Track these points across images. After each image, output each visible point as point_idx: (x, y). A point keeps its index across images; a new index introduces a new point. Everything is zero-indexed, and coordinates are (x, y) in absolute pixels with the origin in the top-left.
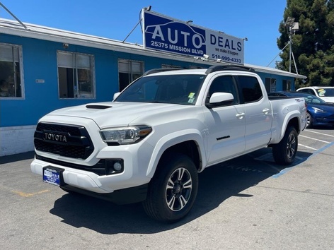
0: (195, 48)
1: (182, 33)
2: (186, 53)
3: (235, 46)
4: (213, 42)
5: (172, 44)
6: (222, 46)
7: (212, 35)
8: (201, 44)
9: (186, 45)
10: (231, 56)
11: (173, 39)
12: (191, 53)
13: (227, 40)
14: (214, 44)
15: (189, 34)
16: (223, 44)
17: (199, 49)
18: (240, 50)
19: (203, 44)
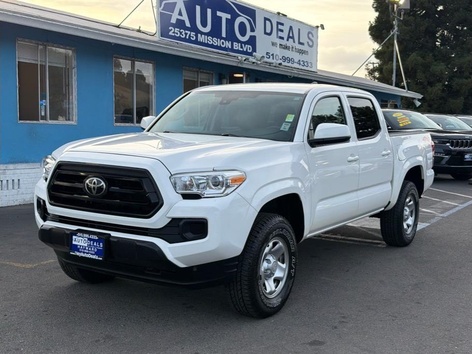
0: (238, 41)
1: (219, 14)
2: (225, 49)
3: (304, 39)
4: (268, 31)
5: (202, 33)
6: (282, 38)
7: (266, 19)
8: (249, 33)
9: (224, 35)
10: (296, 57)
11: (204, 24)
12: (232, 50)
13: (291, 28)
14: (270, 34)
15: (229, 16)
16: (285, 35)
17: (245, 43)
18: (311, 46)
19: (253, 34)
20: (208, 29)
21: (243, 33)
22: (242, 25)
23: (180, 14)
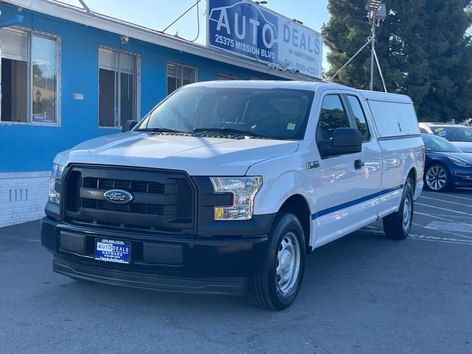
0: (265, 48)
1: (251, 21)
2: (254, 56)
3: (313, 47)
4: (287, 38)
5: (239, 40)
8: (273, 41)
9: (254, 42)
10: (307, 64)
11: (241, 31)
12: (260, 57)
13: (303, 35)
15: (259, 24)
16: (298, 42)
17: (270, 50)
18: (317, 54)
19: (276, 41)
20: (243, 36)
22: (268, 32)
23: (223, 22)
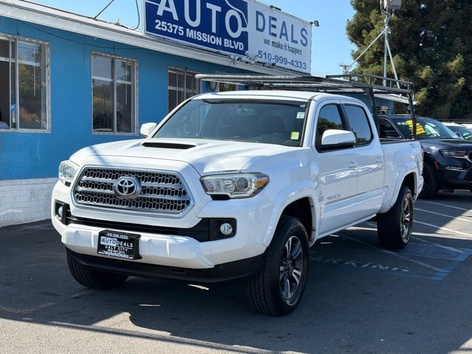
0: (229, 38)
1: (209, 6)
2: (215, 46)
3: (298, 37)
4: (260, 27)
5: (191, 28)
6: (275, 35)
7: (258, 13)
8: (241, 29)
9: (214, 30)
10: (290, 56)
11: (193, 18)
12: (223, 47)
13: (284, 23)
14: (262, 30)
15: (219, 9)
16: (277, 31)
17: (237, 40)
18: (305, 45)
19: (244, 29)
20: (197, 23)
21: (234, 29)
22: (233, 19)
23: (167, 5)
